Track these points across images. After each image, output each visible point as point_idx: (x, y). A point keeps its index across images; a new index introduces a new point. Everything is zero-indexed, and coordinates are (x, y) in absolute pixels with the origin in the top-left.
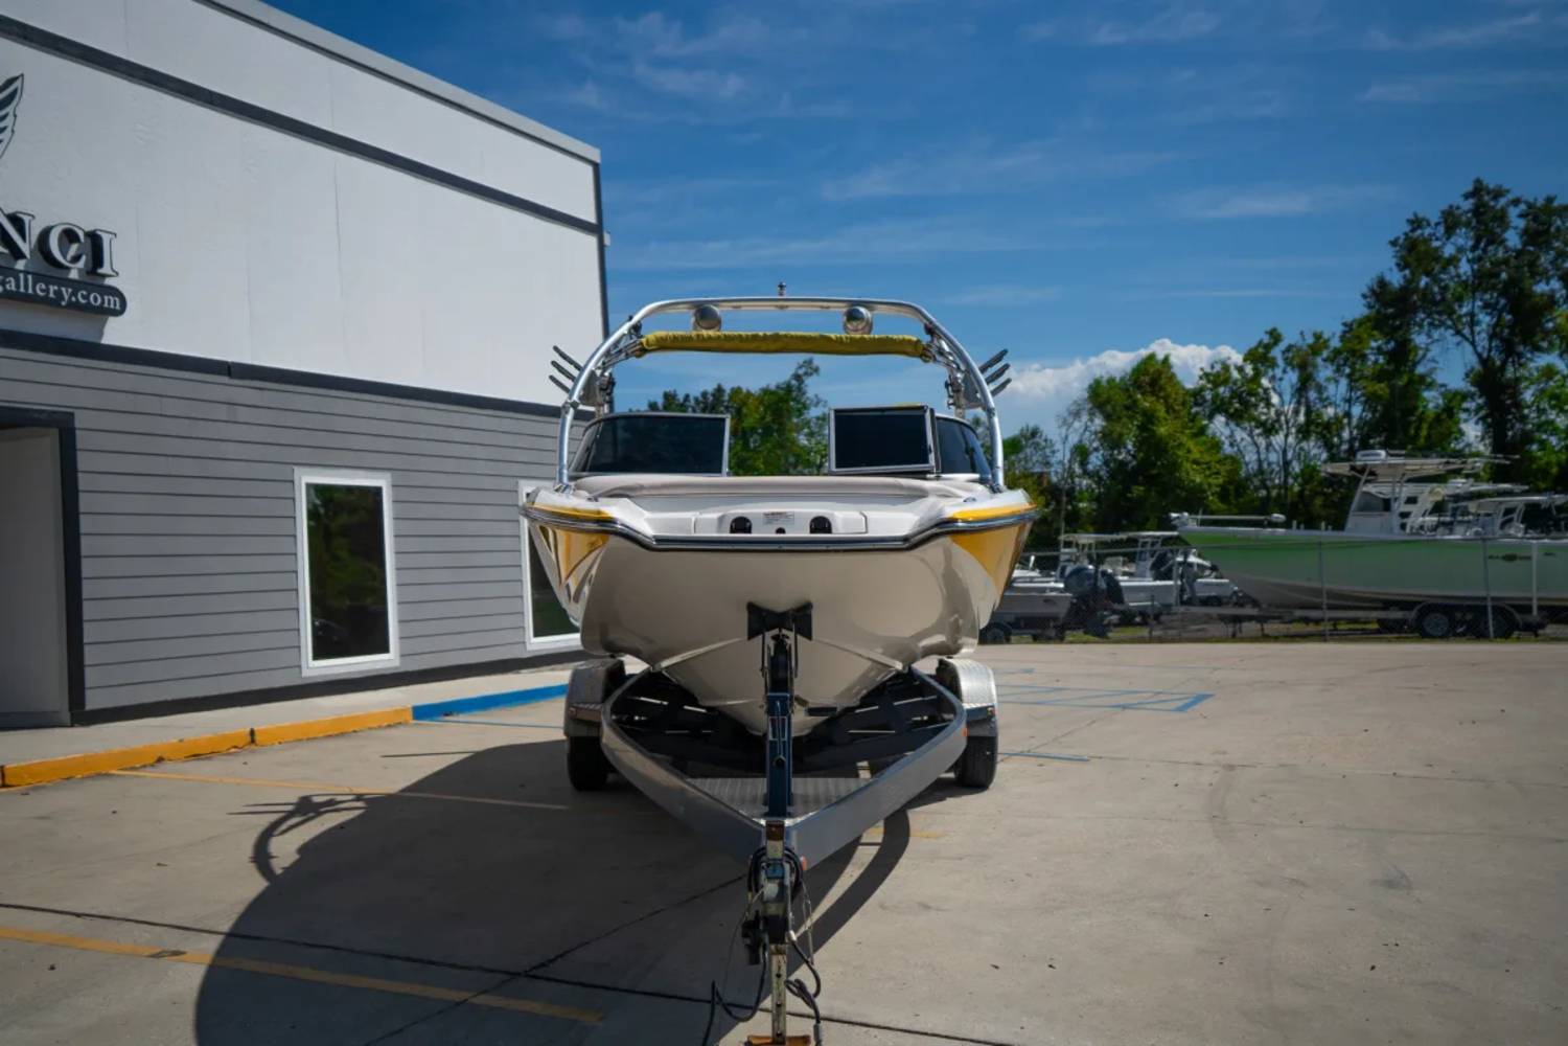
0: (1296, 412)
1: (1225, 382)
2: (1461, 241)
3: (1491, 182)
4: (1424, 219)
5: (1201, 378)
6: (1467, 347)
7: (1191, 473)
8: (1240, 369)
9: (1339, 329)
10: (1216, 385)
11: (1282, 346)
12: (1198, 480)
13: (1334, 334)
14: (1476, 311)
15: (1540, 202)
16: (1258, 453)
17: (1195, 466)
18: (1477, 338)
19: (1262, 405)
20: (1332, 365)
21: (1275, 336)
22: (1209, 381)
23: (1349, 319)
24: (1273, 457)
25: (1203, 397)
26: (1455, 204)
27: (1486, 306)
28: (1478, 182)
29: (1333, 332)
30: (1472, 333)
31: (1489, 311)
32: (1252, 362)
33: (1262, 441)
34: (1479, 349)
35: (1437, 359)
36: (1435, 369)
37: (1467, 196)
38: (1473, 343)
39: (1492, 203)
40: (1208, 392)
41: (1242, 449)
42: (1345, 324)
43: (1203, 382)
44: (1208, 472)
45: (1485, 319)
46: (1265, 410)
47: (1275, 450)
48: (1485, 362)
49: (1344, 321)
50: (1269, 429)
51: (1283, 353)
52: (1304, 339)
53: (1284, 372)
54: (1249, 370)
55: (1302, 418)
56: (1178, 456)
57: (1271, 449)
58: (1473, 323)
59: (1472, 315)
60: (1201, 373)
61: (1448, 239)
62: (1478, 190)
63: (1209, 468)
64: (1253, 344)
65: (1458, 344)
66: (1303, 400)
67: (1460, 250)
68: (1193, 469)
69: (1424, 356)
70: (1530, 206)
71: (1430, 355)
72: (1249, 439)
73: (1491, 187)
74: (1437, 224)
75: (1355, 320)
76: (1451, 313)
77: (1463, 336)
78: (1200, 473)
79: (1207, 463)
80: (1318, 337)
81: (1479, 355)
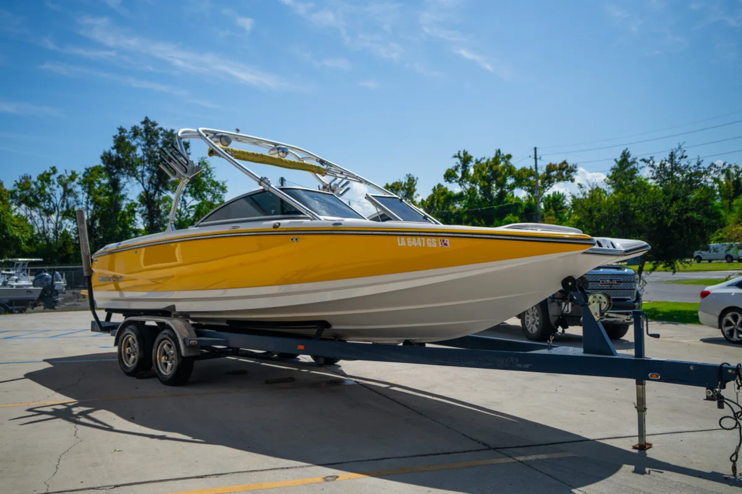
0: (62, 206)
1: (28, 189)
2: (139, 141)
3: (152, 119)
4: (124, 129)
5: (15, 185)
6: (140, 185)
7: (14, 231)
8: (35, 184)
9: (83, 171)
10: (23, 190)
11: (57, 175)
12: (17, 234)
13: (80, 173)
14: (145, 170)
15: (169, 130)
16: (43, 223)
17: (15, 228)
18: (144, 181)
19: (47, 201)
20: (82, 186)
21: (54, 170)
22: (19, 187)
23: (88, 167)
24: (51, 226)
25: (16, 195)
26: (137, 125)
27: (148, 169)
28: (147, 118)
29: (80, 171)
30: (143, 179)
31: (149, 171)
32: (42, 181)
33: (45, 218)
34: (145, 187)
35: (128, 189)
36: (127, 193)
37: (142, 123)
38: (143, 184)
39: (153, 128)
40: (18, 192)
41: (36, 221)
42: (86, 169)
43: (16, 188)
44: (22, 231)
45: (147, 174)
46: (48, 204)
47: (52, 222)
48: (146, 192)
49: (85, 167)
50: (48, 212)
51: (57, 178)
52: (66, 173)
53: (58, 187)
54: (39, 184)
55: (65, 209)
56: (6, 222)
57: (49, 221)
58: (143, 176)
59: (142, 172)
60: (15, 183)
61: (134, 139)
62: (146, 121)
63: (23, 229)
64: (42, 172)
65: (137, 183)
66: (65, 201)
67: (138, 144)
68: (14, 229)
69: (123, 187)
70: (165, 132)
71: (125, 187)
72: (39, 217)
73: (152, 121)
74: (130, 132)
75: (90, 168)
76: (134, 170)
77: (139, 180)
78: (18, 231)
79: (22, 226)
80: (73, 173)
81: (145, 189)
